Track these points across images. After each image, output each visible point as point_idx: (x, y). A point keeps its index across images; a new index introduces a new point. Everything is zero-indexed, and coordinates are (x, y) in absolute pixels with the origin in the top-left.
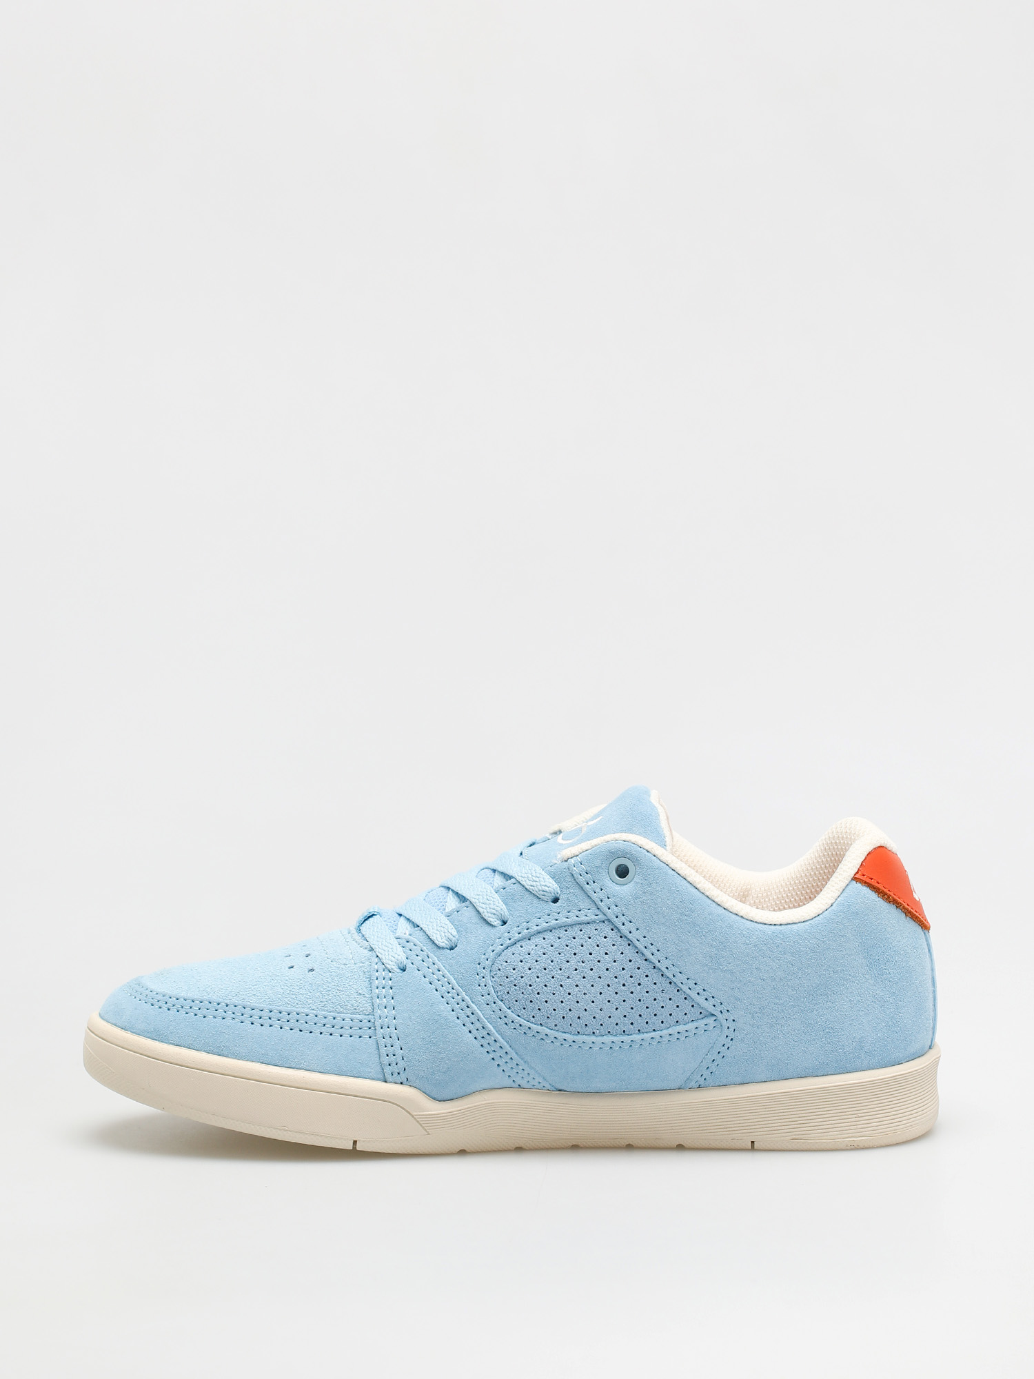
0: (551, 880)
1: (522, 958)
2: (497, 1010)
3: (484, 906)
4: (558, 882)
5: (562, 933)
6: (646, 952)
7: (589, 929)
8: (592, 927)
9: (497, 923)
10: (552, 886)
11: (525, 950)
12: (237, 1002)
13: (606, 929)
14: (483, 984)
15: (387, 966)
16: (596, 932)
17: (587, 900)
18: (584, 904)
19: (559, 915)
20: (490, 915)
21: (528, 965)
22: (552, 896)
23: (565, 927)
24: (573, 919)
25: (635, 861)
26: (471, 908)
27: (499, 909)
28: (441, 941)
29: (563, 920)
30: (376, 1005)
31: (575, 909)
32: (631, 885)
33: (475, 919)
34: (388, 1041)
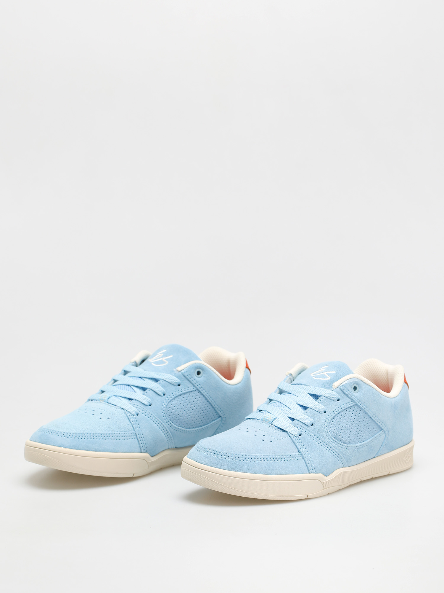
0: (177, 379)
1: (174, 406)
2: (170, 424)
3: (157, 390)
4: (179, 379)
5: (184, 396)
6: (208, 399)
7: (192, 394)
8: (193, 393)
9: (163, 395)
10: (177, 380)
11: (174, 403)
12: (96, 433)
13: (197, 392)
14: (165, 416)
15: (133, 414)
16: (194, 394)
17: (190, 384)
18: (190, 385)
19: (182, 389)
20: (160, 393)
21: (177, 408)
22: (178, 384)
23: (185, 394)
24: (187, 391)
25: (203, 369)
26: (151, 391)
27: (162, 390)
28: (146, 403)
29: (184, 392)
30: (134, 428)
31: (186, 387)
32: (202, 377)
33: (154, 394)
34: (141, 439)
